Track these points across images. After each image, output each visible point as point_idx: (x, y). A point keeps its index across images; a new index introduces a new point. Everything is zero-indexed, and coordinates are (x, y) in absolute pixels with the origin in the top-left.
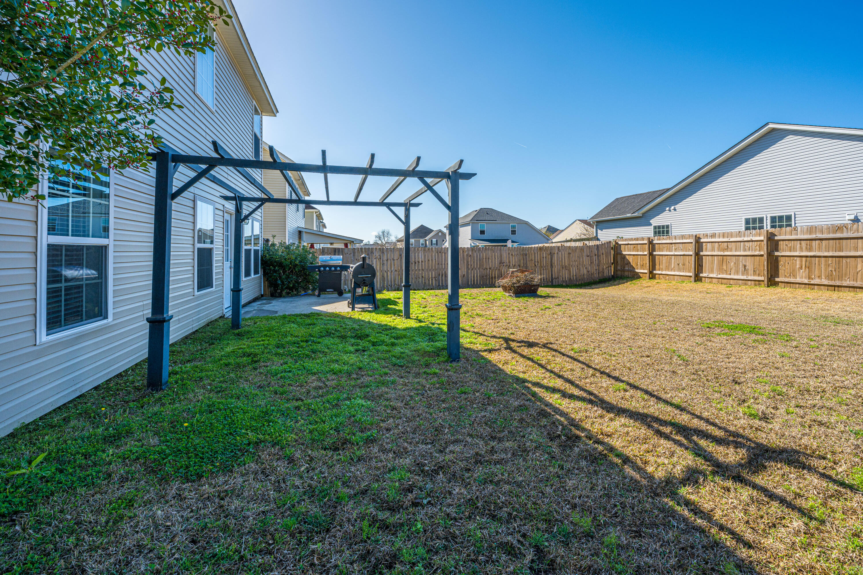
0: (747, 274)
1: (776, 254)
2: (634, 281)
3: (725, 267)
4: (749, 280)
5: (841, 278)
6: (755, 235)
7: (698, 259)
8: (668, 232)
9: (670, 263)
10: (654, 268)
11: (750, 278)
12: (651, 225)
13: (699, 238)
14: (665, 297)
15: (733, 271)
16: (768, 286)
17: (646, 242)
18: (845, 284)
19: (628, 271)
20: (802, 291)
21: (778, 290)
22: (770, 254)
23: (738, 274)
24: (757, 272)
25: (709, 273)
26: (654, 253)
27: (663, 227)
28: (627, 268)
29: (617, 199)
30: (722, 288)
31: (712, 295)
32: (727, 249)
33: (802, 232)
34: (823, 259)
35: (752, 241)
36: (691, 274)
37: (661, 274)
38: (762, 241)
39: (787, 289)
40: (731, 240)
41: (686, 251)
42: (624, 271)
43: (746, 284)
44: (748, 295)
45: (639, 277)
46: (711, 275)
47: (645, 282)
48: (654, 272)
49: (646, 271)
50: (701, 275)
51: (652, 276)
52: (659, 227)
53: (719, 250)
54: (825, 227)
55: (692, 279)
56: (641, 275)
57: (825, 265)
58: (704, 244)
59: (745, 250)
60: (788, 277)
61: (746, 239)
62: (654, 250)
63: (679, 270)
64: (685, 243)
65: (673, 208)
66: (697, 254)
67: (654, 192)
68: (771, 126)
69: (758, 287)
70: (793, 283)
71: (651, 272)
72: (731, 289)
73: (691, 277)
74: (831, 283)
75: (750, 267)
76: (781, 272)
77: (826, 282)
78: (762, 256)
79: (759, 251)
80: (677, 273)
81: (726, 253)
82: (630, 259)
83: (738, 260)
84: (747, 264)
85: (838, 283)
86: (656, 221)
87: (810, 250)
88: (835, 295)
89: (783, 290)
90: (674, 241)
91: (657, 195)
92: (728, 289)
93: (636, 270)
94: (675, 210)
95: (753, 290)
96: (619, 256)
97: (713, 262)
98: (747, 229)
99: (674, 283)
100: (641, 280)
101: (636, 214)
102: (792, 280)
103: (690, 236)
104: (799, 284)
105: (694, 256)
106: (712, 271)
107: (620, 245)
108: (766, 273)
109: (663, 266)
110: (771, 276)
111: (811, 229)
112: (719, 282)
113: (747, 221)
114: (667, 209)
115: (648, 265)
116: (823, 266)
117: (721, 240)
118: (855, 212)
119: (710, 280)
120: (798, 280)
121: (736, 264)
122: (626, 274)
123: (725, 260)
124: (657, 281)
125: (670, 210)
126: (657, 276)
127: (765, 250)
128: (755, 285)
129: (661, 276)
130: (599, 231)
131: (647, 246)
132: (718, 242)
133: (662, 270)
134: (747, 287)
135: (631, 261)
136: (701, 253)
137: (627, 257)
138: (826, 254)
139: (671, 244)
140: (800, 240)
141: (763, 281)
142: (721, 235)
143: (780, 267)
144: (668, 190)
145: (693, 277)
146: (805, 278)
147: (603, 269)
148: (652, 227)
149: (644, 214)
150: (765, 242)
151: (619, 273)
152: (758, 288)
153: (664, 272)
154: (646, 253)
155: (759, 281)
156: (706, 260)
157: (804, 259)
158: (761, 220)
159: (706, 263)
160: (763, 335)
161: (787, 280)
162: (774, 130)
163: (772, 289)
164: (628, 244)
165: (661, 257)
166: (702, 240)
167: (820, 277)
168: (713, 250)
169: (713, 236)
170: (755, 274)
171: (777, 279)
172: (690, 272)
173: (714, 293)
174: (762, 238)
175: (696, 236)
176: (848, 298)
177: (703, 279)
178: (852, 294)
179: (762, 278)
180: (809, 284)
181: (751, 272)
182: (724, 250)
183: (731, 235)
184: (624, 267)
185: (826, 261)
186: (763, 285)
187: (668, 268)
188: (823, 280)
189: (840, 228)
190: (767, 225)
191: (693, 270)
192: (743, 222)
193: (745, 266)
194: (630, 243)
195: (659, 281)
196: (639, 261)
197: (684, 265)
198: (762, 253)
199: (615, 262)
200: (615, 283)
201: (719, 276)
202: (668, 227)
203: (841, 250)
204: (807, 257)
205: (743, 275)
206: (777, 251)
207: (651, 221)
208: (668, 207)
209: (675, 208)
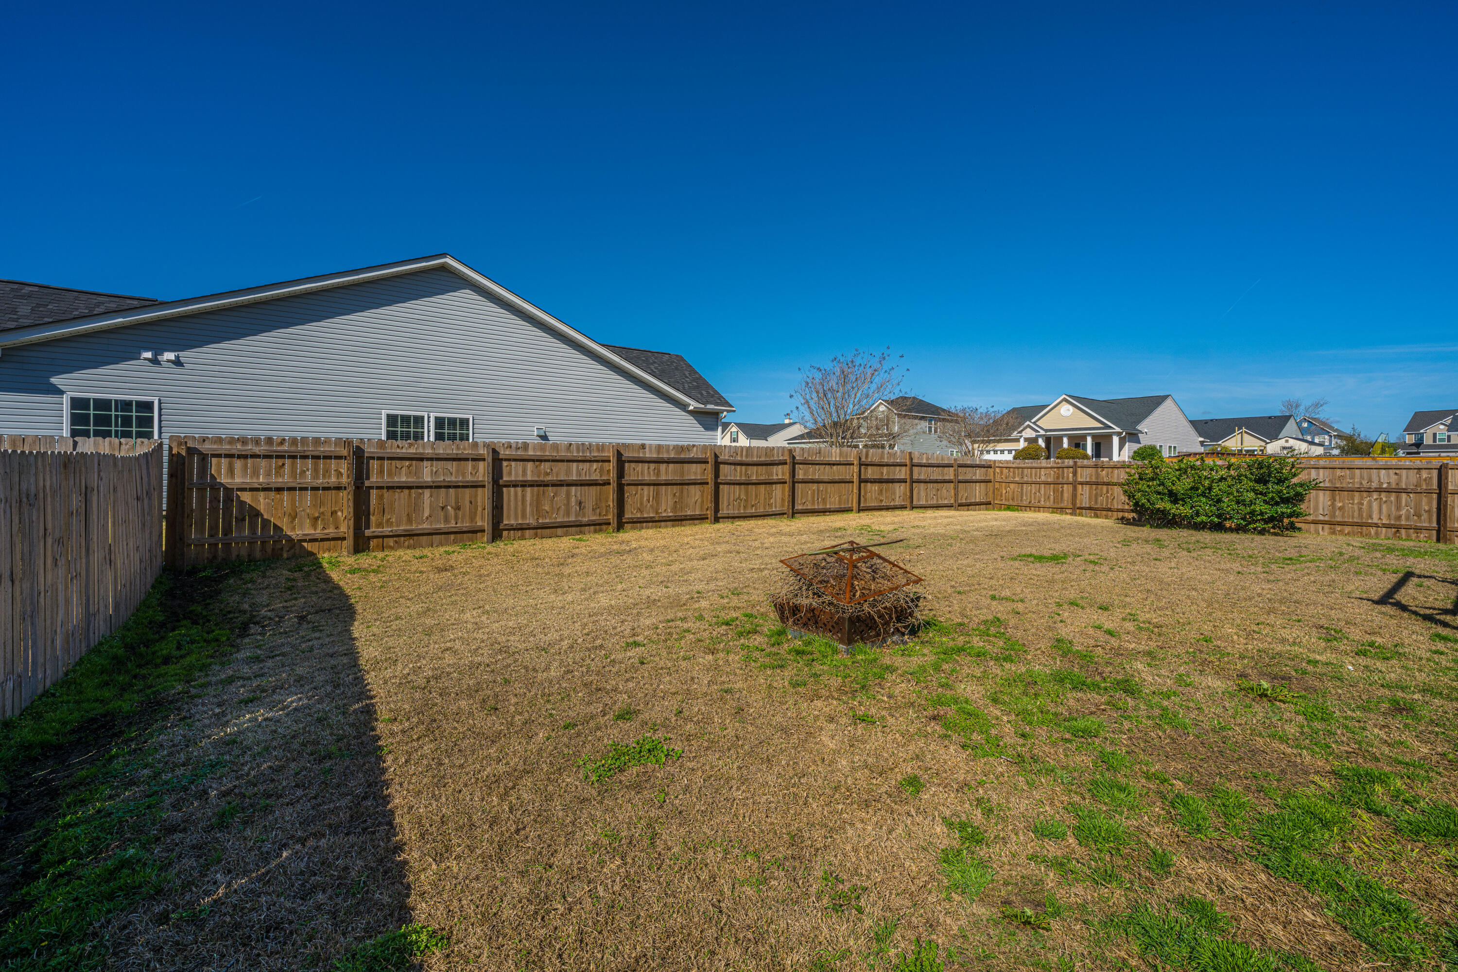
8: (144, 423)
12: (56, 391)
27: (122, 405)
52: (100, 404)
65: (169, 355)
68: (449, 261)
86: (87, 384)
94: (179, 362)
98: (391, 433)
113: (392, 420)
114: (144, 355)
118: (543, 426)
125: (155, 361)
144: (163, 304)
148: (66, 400)
149: (16, 351)
158: (419, 420)
162: (450, 268)
190: (429, 429)
192: (385, 422)
202: (147, 406)
207: (54, 380)
208: (147, 349)
209: (177, 357)
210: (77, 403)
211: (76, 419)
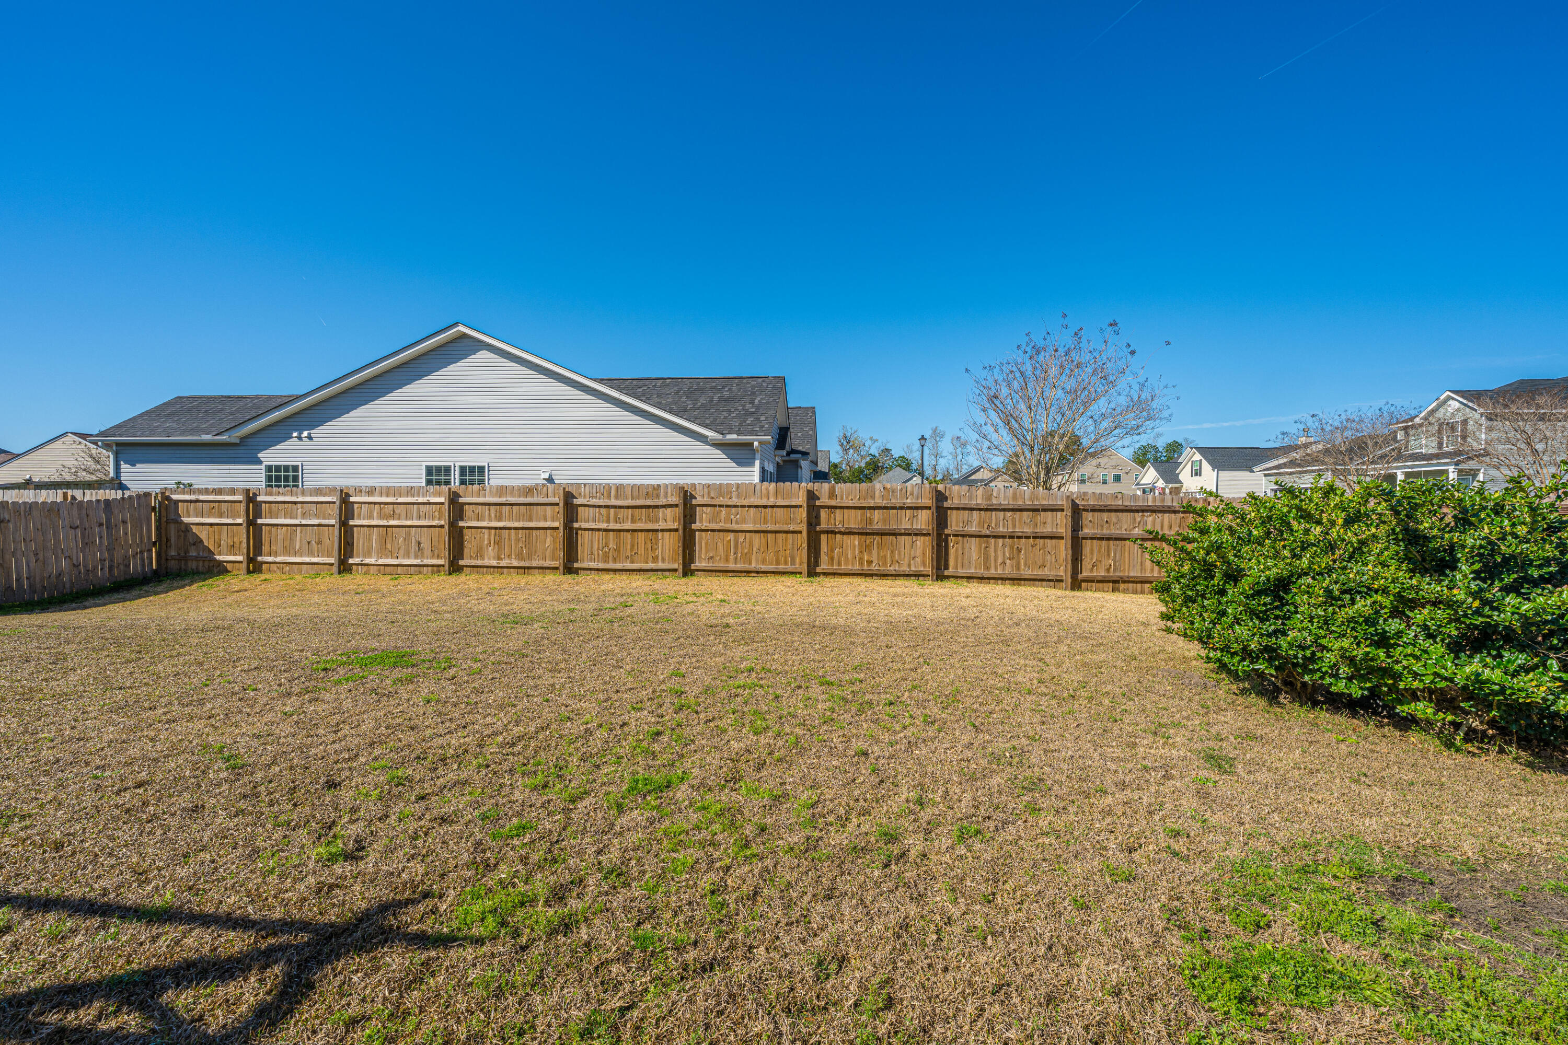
0: (423, 557)
1: (461, 524)
2: (210, 581)
3: (389, 546)
4: (424, 566)
5: (530, 558)
6: (434, 495)
7: (346, 532)
8: (295, 479)
9: (292, 540)
10: (258, 550)
11: (426, 562)
12: (259, 462)
13: (348, 495)
14: (271, 611)
15: (401, 552)
16: (450, 574)
17: (239, 497)
18: (535, 563)
19: (197, 559)
20: (490, 577)
21: (461, 578)
22: (452, 524)
23: (409, 557)
24: (436, 553)
25: (364, 556)
26: (259, 521)
27: (286, 468)
28: (193, 553)
29: (180, 399)
30: (384, 583)
31: (363, 597)
32: (393, 516)
33: (492, 494)
34: (513, 531)
35: (430, 504)
36: (332, 560)
37: (275, 563)
38: (443, 504)
39: (473, 576)
40: (401, 500)
41: (324, 518)
42: (186, 559)
43: (420, 572)
44: (420, 591)
45: (226, 571)
46: (368, 561)
47: (237, 581)
48: (259, 559)
49: (240, 558)
50: (351, 561)
51: (254, 566)
52: (278, 468)
53: (381, 517)
54: (516, 488)
55: (335, 569)
56: (229, 567)
57: (516, 540)
58: (356, 506)
59: (419, 518)
60: (474, 559)
61: (421, 500)
62: (258, 514)
63: (311, 553)
64: (322, 503)
65: (305, 433)
66: (344, 524)
67: (270, 398)
68: (461, 328)
69: (436, 575)
70: (480, 567)
71: (250, 560)
72: (396, 582)
73: (332, 564)
74: (521, 564)
75: (426, 545)
76: (466, 551)
77: (515, 563)
78: (442, 527)
79: (439, 519)
80: (307, 560)
81: (392, 523)
82: (203, 534)
83: (409, 534)
84: (423, 540)
85: (527, 564)
86: (272, 456)
87: (499, 519)
88: (522, 579)
89: (468, 578)
90: (301, 499)
91: (275, 404)
92: (392, 583)
93: (218, 557)
94: (310, 437)
95: (429, 581)
96: (173, 528)
97: (370, 539)
98: (429, 482)
99: (299, 577)
100: (228, 577)
101: (224, 438)
102: (479, 562)
103: (330, 491)
104: (487, 567)
105: (337, 526)
106: (368, 554)
107: (177, 502)
108: (447, 553)
109: (279, 545)
110: (454, 557)
111: (502, 490)
112: (379, 571)
113: (429, 470)
114: (295, 434)
115: (244, 545)
116: (513, 539)
117: (384, 499)
118: (549, 469)
119: (365, 568)
120: (486, 562)
121: (407, 540)
122: (193, 565)
123: (389, 534)
124: (263, 577)
125: (300, 438)
126: (264, 566)
127: (447, 518)
128: (433, 573)
129: (274, 567)
130: (124, 467)
131: (242, 507)
132: (380, 503)
133: (276, 555)
134: (421, 576)
135: (204, 537)
136: (351, 523)
137: (195, 529)
138: (517, 524)
139: (295, 503)
140: (489, 504)
141: (443, 566)
142: (384, 491)
143: (465, 543)
144: (297, 398)
145: (336, 565)
146: (494, 558)
147: (126, 557)
148: (263, 467)
149: (243, 439)
150: (447, 505)
151: (173, 564)
152: (436, 578)
153: (279, 559)
154: (239, 521)
155: (438, 566)
156: (359, 533)
157: (493, 531)
158: (448, 470)
159: (359, 539)
160: (413, 666)
161: (473, 562)
162: (464, 336)
163: (454, 579)
164: (197, 501)
165: (273, 529)
166: (352, 499)
167: (509, 556)
168: (371, 517)
169: (371, 491)
170: (432, 557)
171: (461, 563)
172: (330, 556)
173: (368, 592)
174: (442, 500)
175: (341, 491)
176: (537, 582)
177: (354, 567)
178: (540, 577)
179: (441, 562)
180: (498, 567)
181: (427, 552)
182: (388, 517)
183: (398, 491)
184: (186, 552)
185: (516, 534)
186: (443, 573)
187: (288, 551)
188: (513, 561)
189: (530, 491)
190: (455, 477)
191: (336, 552)
192: (424, 472)
193: (419, 543)
194: (202, 498)
195: (268, 576)
196: (224, 537)
197: (319, 543)
198: (442, 523)
199: (163, 541)
200: (160, 588)
201: (381, 561)
202: (295, 469)
203: (531, 520)
204: (496, 528)
205: (416, 558)
206: (462, 519)
207: (259, 455)
208: (296, 430)
209: (310, 434)
210: (269, 468)
211: (269, 479)
